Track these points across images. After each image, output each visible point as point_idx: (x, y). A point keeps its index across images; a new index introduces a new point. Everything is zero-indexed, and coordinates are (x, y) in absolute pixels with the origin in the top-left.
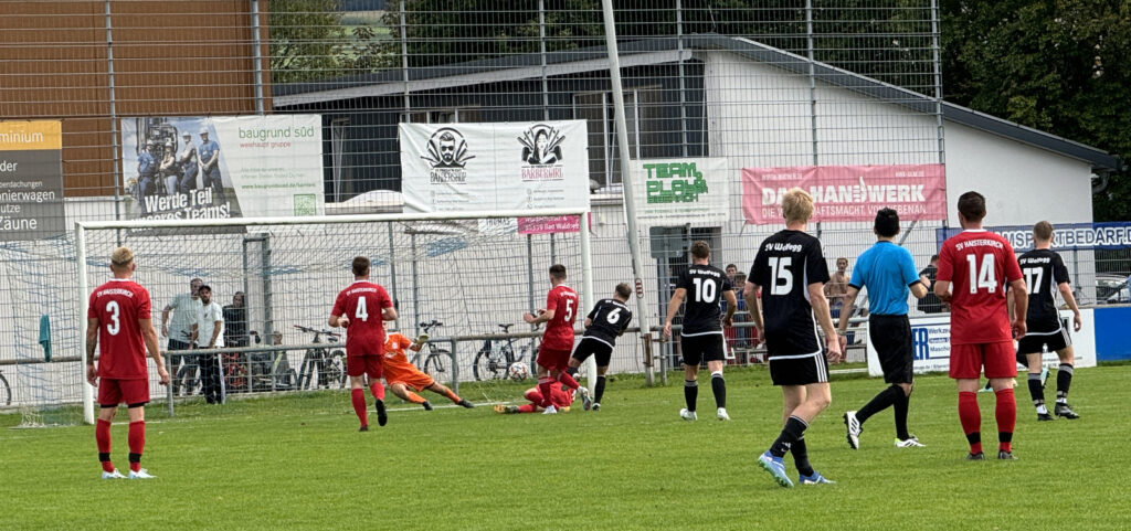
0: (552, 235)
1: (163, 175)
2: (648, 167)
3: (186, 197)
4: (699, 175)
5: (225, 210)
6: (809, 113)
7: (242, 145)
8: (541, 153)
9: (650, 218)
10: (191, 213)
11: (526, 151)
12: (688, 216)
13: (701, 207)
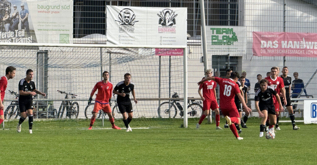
0: (170, 56)
1: (4, 23)
2: (213, 29)
3: (13, 33)
4: (234, 34)
5: (30, 39)
6: (282, 9)
7: (39, 12)
8: (167, 21)
9: (212, 51)
10: (15, 40)
11: (161, 20)
12: (229, 51)
13: (234, 47)
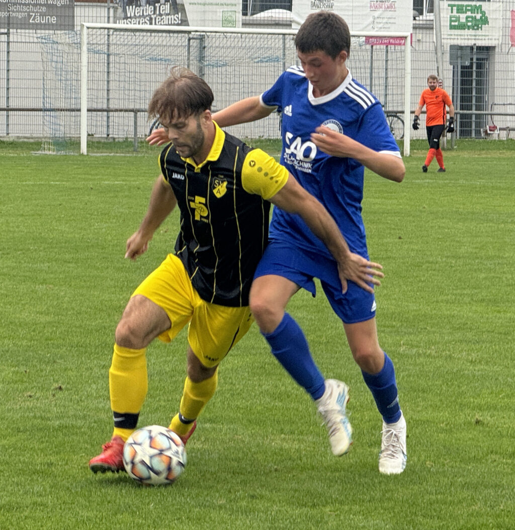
0: (387, 46)
2: (452, 6)
3: (153, 7)
5: (178, 18)
9: (450, 39)
10: (155, 20)
12: (475, 39)
13: (483, 34)
